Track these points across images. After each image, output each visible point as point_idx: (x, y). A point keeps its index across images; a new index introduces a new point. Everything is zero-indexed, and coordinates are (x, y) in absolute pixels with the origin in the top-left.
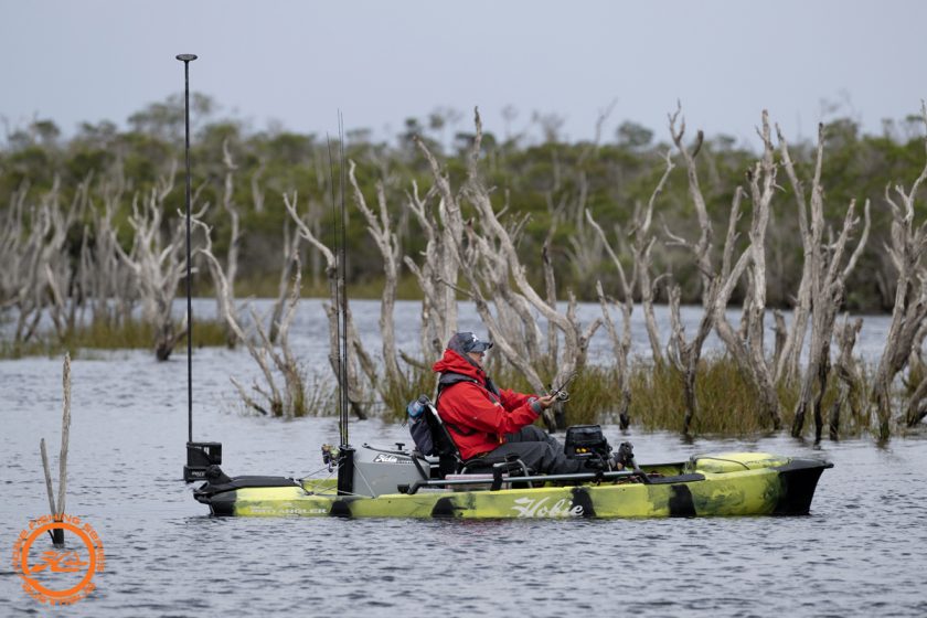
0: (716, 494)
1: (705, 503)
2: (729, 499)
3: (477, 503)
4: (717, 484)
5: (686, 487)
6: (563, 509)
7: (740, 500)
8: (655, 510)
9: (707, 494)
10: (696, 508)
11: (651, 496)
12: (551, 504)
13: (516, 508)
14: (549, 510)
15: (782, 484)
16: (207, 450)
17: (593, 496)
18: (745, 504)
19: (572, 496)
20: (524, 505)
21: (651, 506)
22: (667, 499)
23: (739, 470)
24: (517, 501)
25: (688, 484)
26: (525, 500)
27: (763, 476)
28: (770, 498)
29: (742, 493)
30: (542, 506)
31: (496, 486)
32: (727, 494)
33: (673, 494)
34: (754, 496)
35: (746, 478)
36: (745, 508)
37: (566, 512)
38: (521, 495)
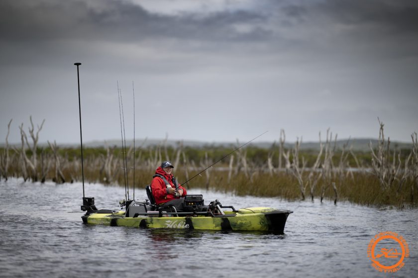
0: (239, 222)
1: (235, 225)
2: (245, 224)
3: (153, 222)
4: (239, 218)
5: (227, 219)
6: (182, 225)
7: (249, 225)
8: (216, 227)
9: (235, 222)
10: (232, 227)
11: (214, 222)
12: (178, 223)
13: (167, 224)
14: (177, 225)
15: (267, 219)
16: (87, 200)
17: (193, 221)
18: (252, 226)
19: (185, 220)
20: (169, 223)
21: (214, 225)
22: (220, 223)
23: (251, 213)
24: (167, 222)
25: (228, 218)
26: (169, 221)
27: (258, 216)
28: (263, 225)
29: (250, 222)
30: (175, 224)
31: (160, 215)
32: (244, 222)
33: (222, 221)
34: (256, 225)
35: (251, 216)
36: (253, 228)
37: (183, 227)
38: (168, 220)
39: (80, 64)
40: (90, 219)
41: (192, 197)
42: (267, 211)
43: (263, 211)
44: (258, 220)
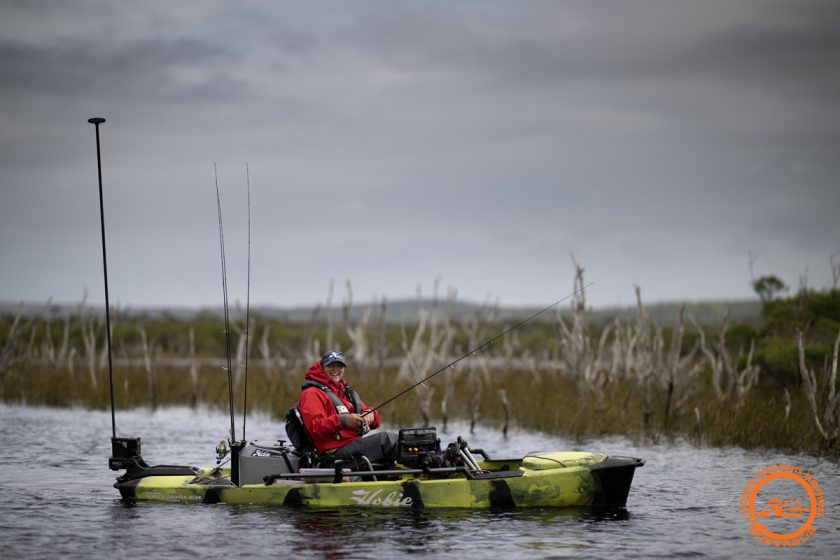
0: (533, 488)
1: (523, 497)
2: (545, 493)
3: (322, 493)
4: (532, 480)
5: (504, 482)
6: (394, 500)
7: (555, 494)
8: (477, 502)
9: (524, 488)
10: (515, 500)
11: (473, 490)
12: (384, 496)
13: (354, 498)
14: (383, 500)
15: (595, 480)
16: (125, 444)
17: (421, 490)
18: (562, 497)
19: (402, 489)
20: (361, 496)
21: (474, 498)
22: (488, 492)
23: (556, 467)
24: (355, 493)
25: (507, 480)
26: (361, 492)
27: (576, 474)
28: (585, 492)
29: (557, 488)
30: (376, 497)
31: (338, 478)
32: (543, 488)
33: (492, 489)
34: (570, 493)
35: (560, 475)
36: (562, 501)
37: (397, 503)
38: (359, 488)
39: (103, 121)
40: (143, 490)
41: (416, 435)
42: (592, 462)
43: (584, 461)
44: (576, 482)
